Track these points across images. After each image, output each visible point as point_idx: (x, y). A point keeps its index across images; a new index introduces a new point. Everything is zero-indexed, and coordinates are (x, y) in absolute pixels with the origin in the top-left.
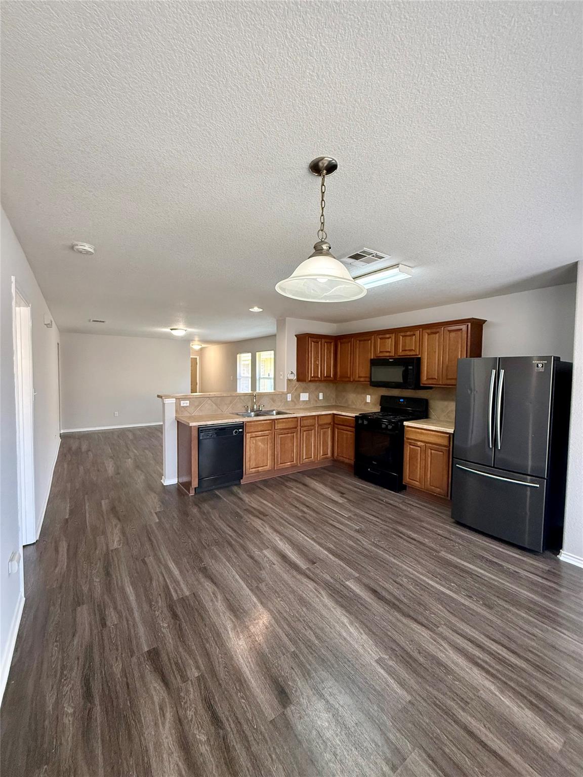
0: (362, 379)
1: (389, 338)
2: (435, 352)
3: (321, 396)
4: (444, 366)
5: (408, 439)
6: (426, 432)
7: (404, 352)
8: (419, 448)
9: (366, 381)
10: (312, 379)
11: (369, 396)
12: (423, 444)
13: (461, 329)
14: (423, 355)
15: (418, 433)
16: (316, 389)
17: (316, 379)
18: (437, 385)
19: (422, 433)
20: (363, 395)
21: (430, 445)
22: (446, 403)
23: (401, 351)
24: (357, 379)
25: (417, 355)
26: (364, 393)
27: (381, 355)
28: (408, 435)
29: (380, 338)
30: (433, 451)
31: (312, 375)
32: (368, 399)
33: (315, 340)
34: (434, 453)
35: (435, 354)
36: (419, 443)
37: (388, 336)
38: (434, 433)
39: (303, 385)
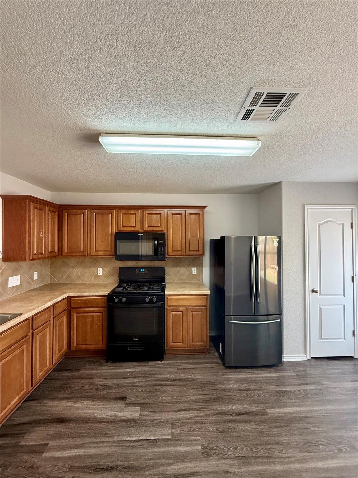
0: (101, 253)
1: (134, 214)
2: (180, 229)
3: (35, 276)
4: (186, 240)
5: (169, 307)
6: (187, 297)
7: (150, 228)
8: (181, 313)
9: (106, 255)
10: (35, 257)
11: (101, 269)
12: (185, 308)
13: (199, 213)
14: (169, 231)
15: (180, 299)
16: (30, 268)
17: (40, 256)
18: (182, 255)
19: (183, 299)
20: (93, 269)
21: (192, 308)
22: (178, 269)
23: (147, 226)
24: (93, 252)
25: (163, 231)
26: (94, 267)
27: (125, 229)
28: (171, 303)
29: (123, 213)
30: (194, 312)
31: (35, 252)
32: (100, 271)
33: (38, 206)
34: (195, 314)
35: (179, 231)
36: (181, 308)
37: (132, 212)
38: (194, 297)
39: (13, 264)
